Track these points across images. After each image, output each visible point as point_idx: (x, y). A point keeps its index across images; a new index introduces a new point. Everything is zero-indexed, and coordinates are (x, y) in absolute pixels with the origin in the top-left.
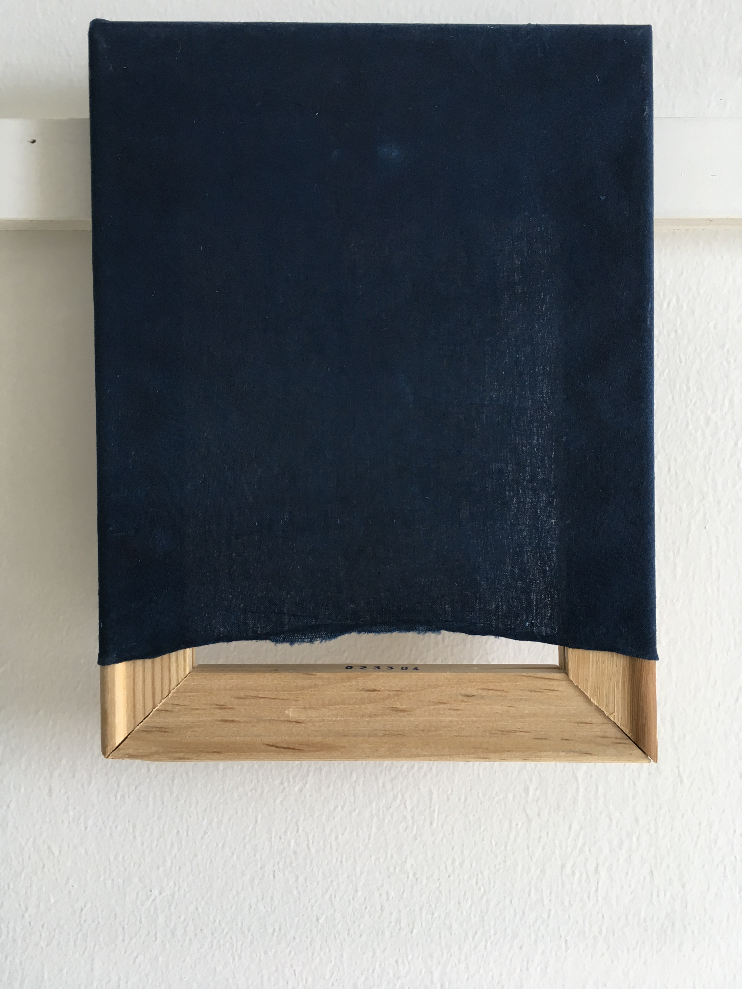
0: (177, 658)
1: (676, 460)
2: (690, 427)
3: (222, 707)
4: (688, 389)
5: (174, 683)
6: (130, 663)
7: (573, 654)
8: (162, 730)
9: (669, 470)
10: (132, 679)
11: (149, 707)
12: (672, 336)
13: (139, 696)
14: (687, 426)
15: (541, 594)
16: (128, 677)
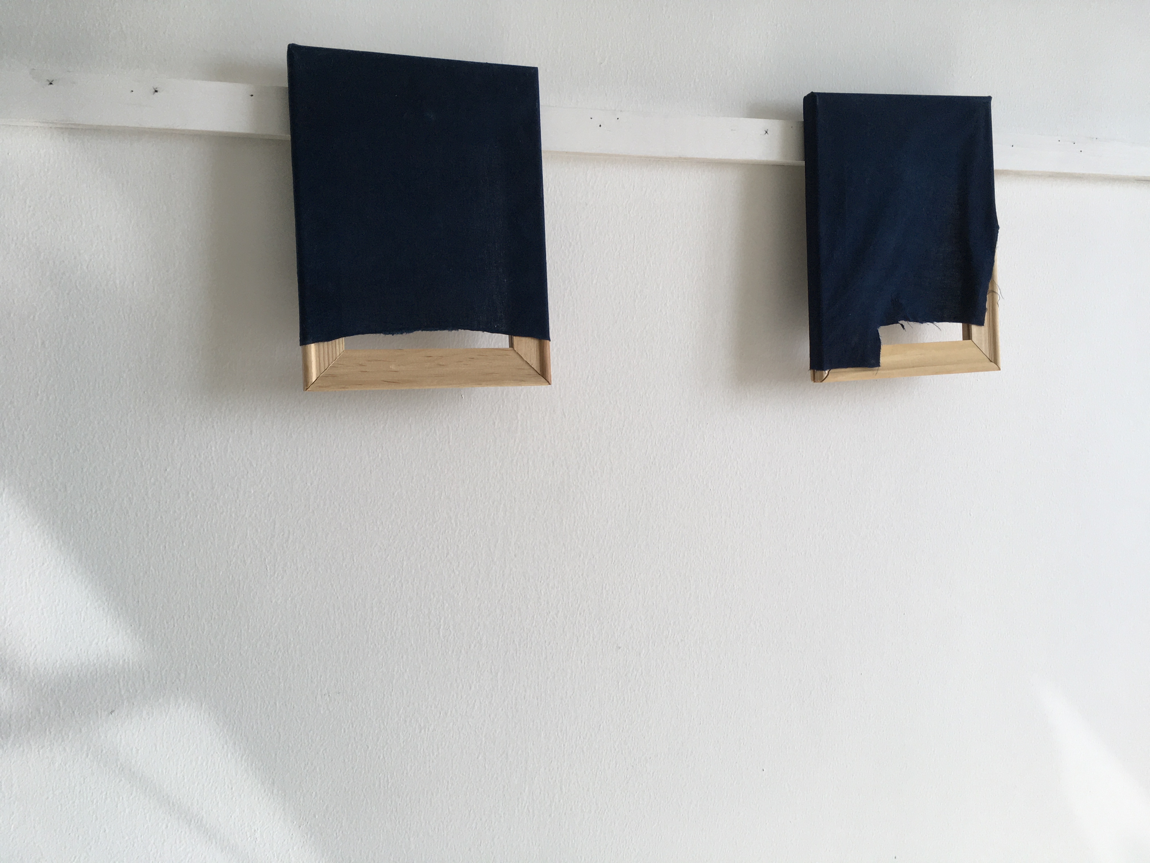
0: (339, 342)
1: (557, 263)
2: (563, 248)
3: (361, 365)
4: (561, 230)
5: (338, 354)
6: (317, 344)
7: (516, 339)
8: (333, 376)
9: (554, 268)
10: (318, 352)
11: (327, 365)
12: (553, 204)
13: (322, 359)
14: (561, 247)
15: (501, 313)
16: (316, 351)
